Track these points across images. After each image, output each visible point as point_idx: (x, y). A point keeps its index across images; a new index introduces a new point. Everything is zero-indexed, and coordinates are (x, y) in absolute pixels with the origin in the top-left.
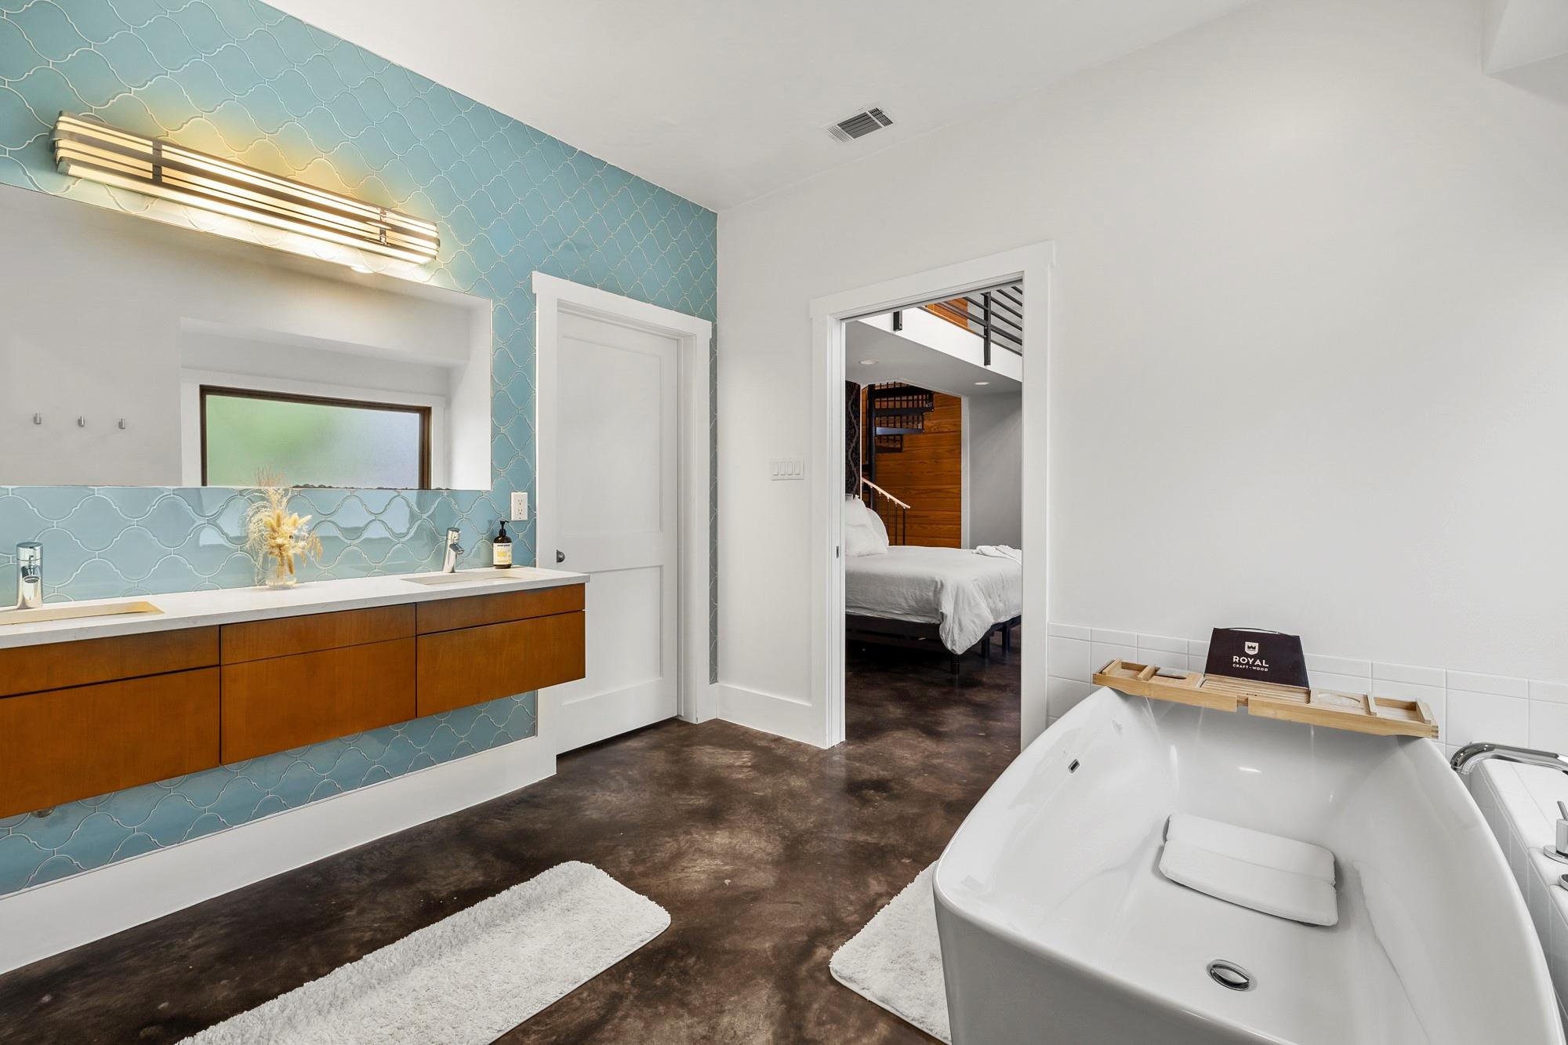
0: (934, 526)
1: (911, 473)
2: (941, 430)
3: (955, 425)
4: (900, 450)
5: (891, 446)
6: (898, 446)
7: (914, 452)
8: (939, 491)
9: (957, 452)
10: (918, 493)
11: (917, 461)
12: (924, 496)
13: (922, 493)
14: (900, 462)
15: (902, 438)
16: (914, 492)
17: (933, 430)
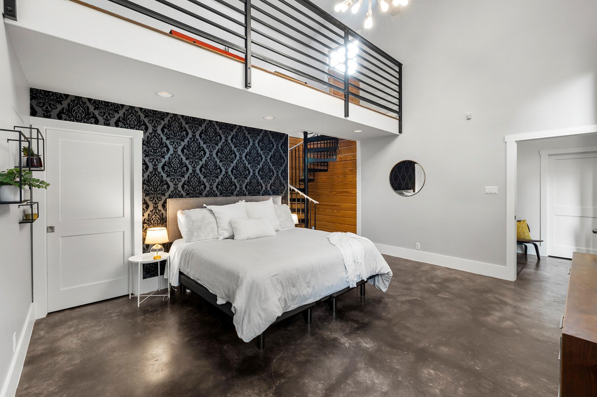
0: (344, 211)
1: (333, 182)
2: (347, 159)
3: (354, 156)
4: (326, 171)
5: (323, 168)
6: (326, 168)
7: (335, 171)
8: (346, 192)
9: (355, 171)
10: (337, 193)
11: (336, 176)
12: (339, 195)
13: (338, 193)
14: (328, 177)
15: (327, 164)
16: (334, 193)
17: (343, 160)
